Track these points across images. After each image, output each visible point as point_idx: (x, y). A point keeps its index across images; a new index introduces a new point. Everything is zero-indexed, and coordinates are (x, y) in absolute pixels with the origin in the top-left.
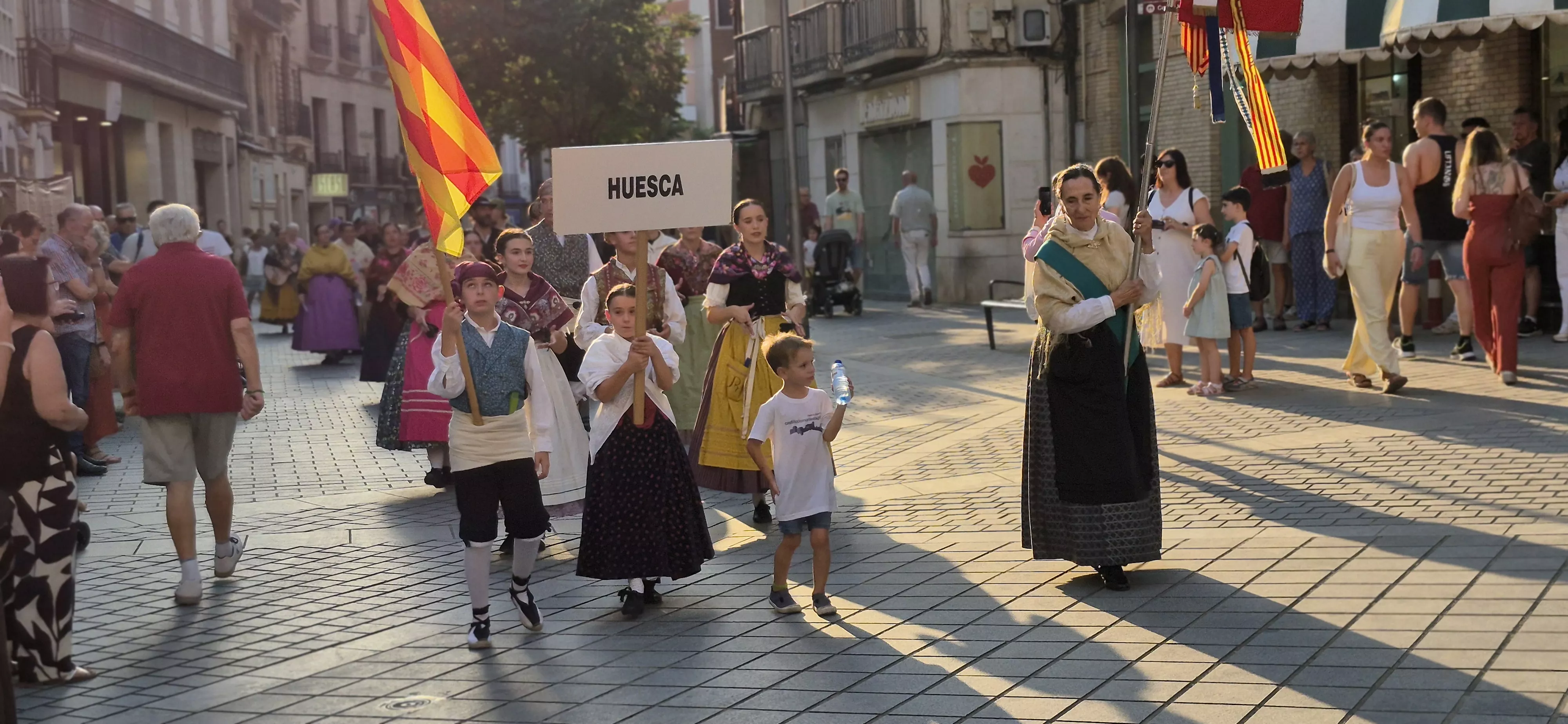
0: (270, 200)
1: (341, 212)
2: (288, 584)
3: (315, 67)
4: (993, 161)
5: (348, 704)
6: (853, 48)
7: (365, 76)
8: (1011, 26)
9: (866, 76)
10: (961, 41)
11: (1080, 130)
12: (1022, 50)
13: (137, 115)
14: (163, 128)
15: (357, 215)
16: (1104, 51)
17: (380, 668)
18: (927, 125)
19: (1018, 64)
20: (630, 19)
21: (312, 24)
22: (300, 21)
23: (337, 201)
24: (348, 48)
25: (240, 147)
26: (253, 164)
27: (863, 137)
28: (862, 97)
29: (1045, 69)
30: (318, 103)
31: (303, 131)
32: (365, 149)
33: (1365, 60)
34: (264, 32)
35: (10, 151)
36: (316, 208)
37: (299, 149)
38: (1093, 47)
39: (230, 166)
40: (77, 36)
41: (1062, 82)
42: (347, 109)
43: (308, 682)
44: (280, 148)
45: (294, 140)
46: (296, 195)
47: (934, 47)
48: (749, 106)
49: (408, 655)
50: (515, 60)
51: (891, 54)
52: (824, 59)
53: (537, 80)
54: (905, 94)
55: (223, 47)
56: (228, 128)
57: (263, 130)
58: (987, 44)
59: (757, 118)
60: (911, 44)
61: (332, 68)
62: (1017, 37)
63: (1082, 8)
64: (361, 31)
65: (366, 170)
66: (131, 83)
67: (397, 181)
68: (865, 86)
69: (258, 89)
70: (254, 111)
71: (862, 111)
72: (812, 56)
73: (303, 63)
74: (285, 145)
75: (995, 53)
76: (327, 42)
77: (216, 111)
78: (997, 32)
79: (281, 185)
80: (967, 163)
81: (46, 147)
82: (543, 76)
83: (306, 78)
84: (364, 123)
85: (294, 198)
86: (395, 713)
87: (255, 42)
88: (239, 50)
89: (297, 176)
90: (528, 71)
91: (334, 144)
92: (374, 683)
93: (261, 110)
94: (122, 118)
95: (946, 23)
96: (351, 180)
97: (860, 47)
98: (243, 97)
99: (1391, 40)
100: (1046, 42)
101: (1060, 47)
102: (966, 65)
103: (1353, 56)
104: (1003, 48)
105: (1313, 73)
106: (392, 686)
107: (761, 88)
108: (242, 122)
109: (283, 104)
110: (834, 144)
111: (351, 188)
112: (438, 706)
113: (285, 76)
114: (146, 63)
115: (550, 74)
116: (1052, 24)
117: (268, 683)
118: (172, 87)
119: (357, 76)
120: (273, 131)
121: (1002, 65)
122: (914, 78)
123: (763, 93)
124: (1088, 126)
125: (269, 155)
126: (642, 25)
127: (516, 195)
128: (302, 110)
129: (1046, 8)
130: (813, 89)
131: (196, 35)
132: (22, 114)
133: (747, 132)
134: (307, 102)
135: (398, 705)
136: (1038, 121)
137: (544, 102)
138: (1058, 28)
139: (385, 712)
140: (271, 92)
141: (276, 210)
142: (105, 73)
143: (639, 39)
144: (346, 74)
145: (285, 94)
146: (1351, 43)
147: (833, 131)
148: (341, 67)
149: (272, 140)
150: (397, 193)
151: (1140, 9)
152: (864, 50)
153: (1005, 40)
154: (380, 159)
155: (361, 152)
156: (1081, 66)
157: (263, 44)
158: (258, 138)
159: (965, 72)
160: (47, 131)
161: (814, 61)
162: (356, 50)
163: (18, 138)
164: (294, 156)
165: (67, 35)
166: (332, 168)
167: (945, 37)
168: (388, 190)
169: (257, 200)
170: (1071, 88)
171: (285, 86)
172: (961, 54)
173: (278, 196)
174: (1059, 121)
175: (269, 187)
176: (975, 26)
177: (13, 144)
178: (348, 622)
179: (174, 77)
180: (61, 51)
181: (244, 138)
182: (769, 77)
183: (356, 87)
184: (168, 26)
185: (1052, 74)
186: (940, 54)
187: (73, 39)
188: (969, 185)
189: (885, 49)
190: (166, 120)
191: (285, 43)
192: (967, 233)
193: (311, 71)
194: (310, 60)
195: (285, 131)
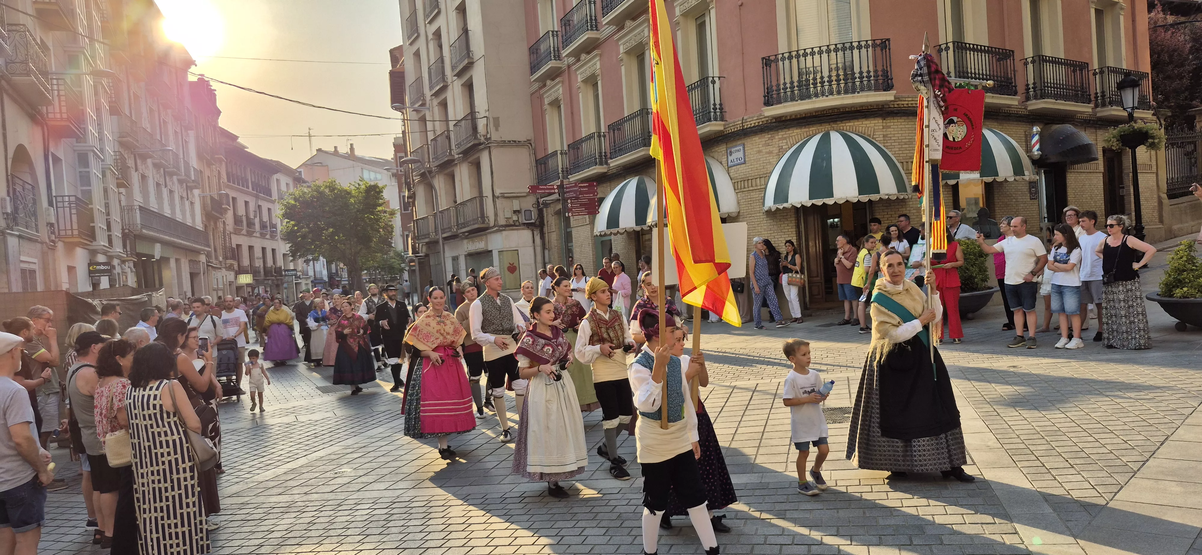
0: (221, 286)
1: (250, 289)
2: (279, 436)
3: (237, 232)
4: (516, 264)
5: (318, 474)
6: (461, 224)
7: (258, 235)
8: (520, 215)
9: (467, 234)
10: (502, 222)
11: (546, 252)
12: (524, 224)
13: (166, 255)
14: (177, 260)
15: (256, 291)
16: (553, 224)
17: (325, 462)
18: (491, 251)
19: (523, 229)
20: (372, 213)
21: (235, 214)
22: (230, 215)
23: (248, 285)
24: (250, 224)
25: (208, 265)
26: (214, 272)
27: (466, 256)
28: (465, 241)
29: (533, 231)
30: (239, 246)
31: (233, 258)
32: (259, 263)
33: (642, 229)
34: (216, 220)
35: (119, 274)
36: (239, 288)
37: (232, 265)
38: (549, 223)
39: (204, 274)
40: (143, 226)
41: (539, 235)
42: (251, 248)
43: (299, 469)
44: (224, 265)
45: (229, 262)
46: (231, 284)
47: (492, 224)
48: (421, 245)
49: (333, 457)
50: (327, 230)
51: (476, 226)
52: (450, 228)
53: (336, 238)
54: (482, 240)
55: (200, 226)
56: (203, 258)
57: (217, 258)
58: (512, 223)
59: (424, 249)
60: (483, 223)
61: (244, 232)
62: (522, 220)
63: (545, 209)
64: (255, 217)
65: (259, 272)
66: (164, 243)
67: (272, 276)
68: (466, 238)
69: (214, 242)
70: (213, 251)
71: (466, 247)
72: (445, 227)
73: (232, 230)
74: (226, 264)
75: (514, 225)
76: (242, 222)
77: (198, 252)
78: (515, 218)
79: (225, 280)
80: (507, 265)
81: (132, 272)
82: (339, 236)
83: (233, 236)
84: (258, 253)
85: (230, 285)
86: (336, 476)
87: (212, 223)
88: (206, 227)
89: (231, 276)
90: (333, 234)
91: (246, 262)
92: (324, 467)
93: (215, 251)
94: (161, 257)
95: (496, 215)
96: (253, 277)
97: (463, 224)
98: (209, 246)
99: (650, 224)
100: (533, 221)
101: (538, 223)
102: (504, 230)
103: (638, 228)
104: (517, 224)
105: (625, 234)
106: (331, 467)
107: (426, 238)
108: (208, 255)
109: (225, 247)
110: (455, 259)
111: (254, 280)
112: (350, 472)
113: (225, 237)
114: (170, 235)
115: (341, 235)
116: (534, 215)
117: (285, 470)
118: (181, 244)
119: (254, 235)
120: (221, 259)
121: (517, 229)
122: (486, 235)
123: (427, 240)
124: (549, 251)
125: (220, 268)
126: (377, 215)
127: (322, 279)
128: (233, 249)
129: (532, 209)
130: (445, 239)
131: (189, 222)
132: (123, 259)
133: (420, 255)
134: (234, 246)
135: (336, 473)
136: (531, 250)
137: (339, 245)
138: (537, 216)
139: (332, 476)
140: (219, 243)
141: (223, 290)
142: (154, 240)
143: (377, 220)
144: (250, 234)
145: (225, 243)
146: (637, 224)
147: (455, 254)
148: (247, 232)
149: (220, 262)
150: (273, 280)
151: (567, 214)
152: (464, 225)
153: (518, 220)
154: (265, 267)
155: (257, 265)
156: (546, 229)
157: (215, 223)
158: (214, 262)
159: (504, 233)
160: (132, 265)
161: (447, 229)
162: (254, 224)
163: (122, 269)
164: (230, 268)
165: (139, 226)
166: (246, 272)
167: (496, 220)
168: (269, 280)
169: (216, 287)
170: (542, 237)
171: (225, 240)
172: (502, 226)
173: (224, 285)
174: (539, 249)
175: (220, 280)
176: (506, 216)
177: (120, 272)
178: (307, 448)
179: (182, 240)
180: (137, 233)
181: (209, 262)
182: (429, 234)
183: (253, 239)
184: (177, 219)
185: (535, 233)
186: (494, 226)
187: (142, 227)
188: (507, 273)
189: (474, 224)
190: (178, 257)
191: (224, 222)
192: (508, 291)
193: (235, 234)
194: (235, 229)
195: (226, 258)
